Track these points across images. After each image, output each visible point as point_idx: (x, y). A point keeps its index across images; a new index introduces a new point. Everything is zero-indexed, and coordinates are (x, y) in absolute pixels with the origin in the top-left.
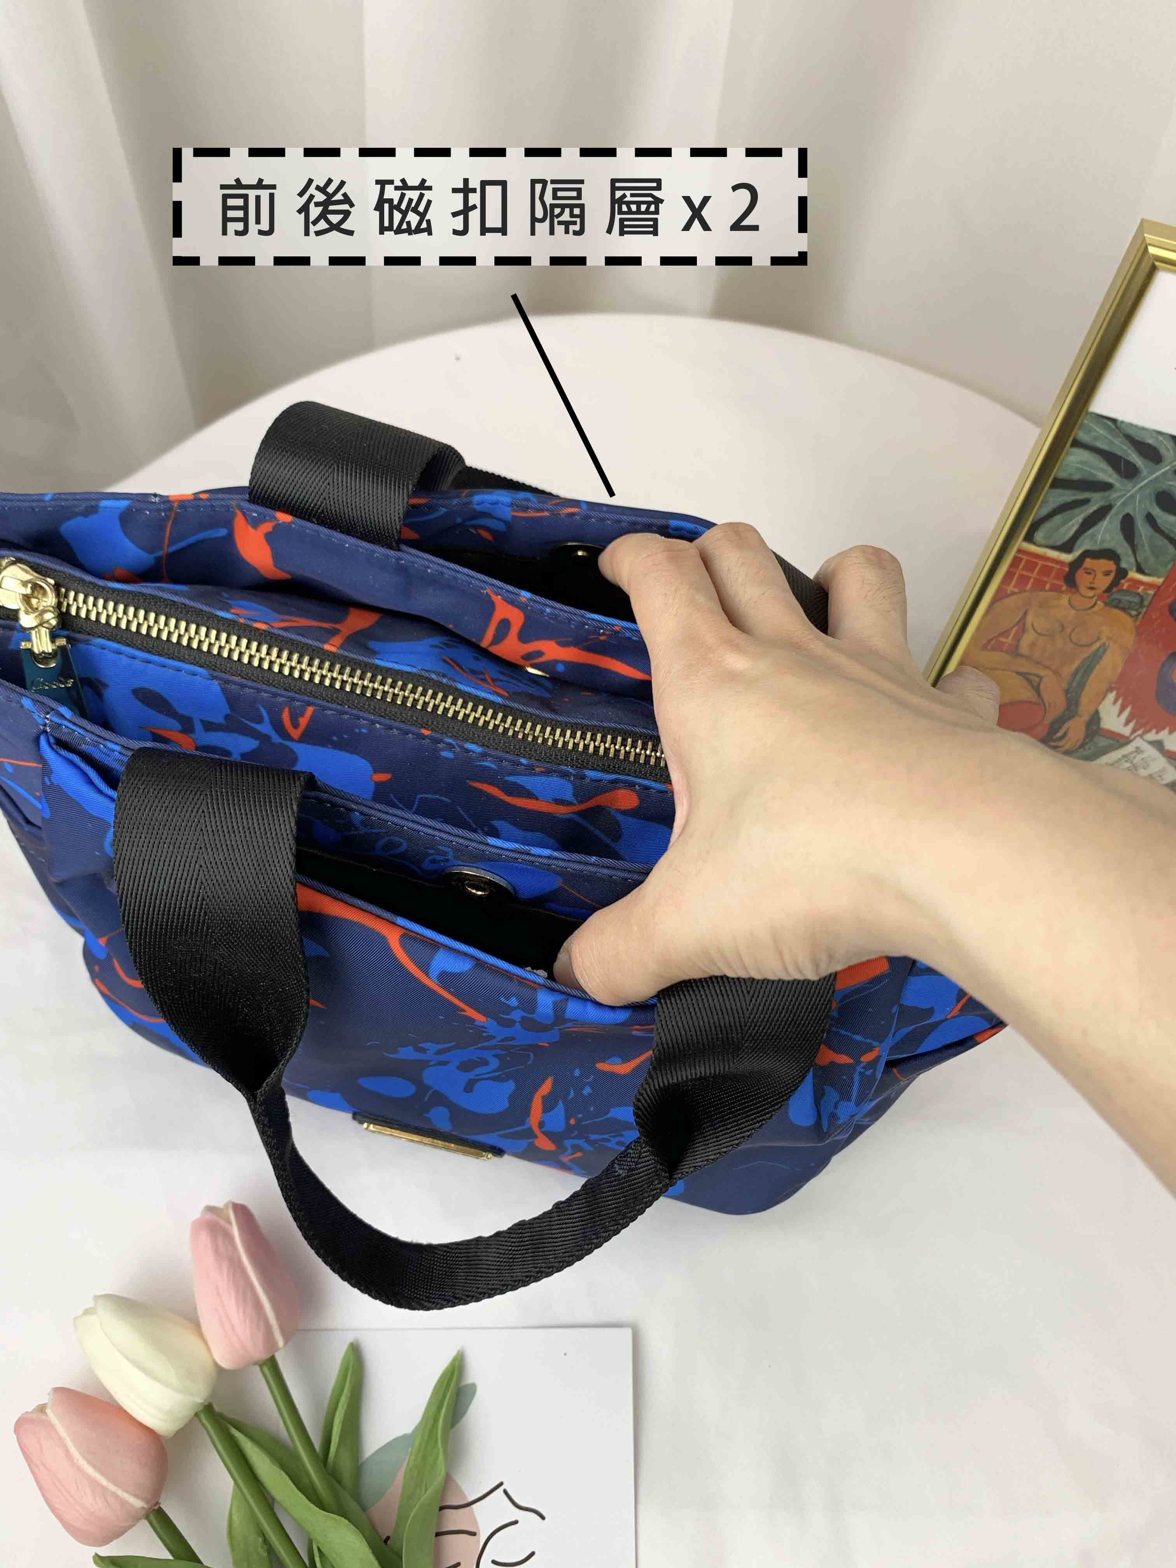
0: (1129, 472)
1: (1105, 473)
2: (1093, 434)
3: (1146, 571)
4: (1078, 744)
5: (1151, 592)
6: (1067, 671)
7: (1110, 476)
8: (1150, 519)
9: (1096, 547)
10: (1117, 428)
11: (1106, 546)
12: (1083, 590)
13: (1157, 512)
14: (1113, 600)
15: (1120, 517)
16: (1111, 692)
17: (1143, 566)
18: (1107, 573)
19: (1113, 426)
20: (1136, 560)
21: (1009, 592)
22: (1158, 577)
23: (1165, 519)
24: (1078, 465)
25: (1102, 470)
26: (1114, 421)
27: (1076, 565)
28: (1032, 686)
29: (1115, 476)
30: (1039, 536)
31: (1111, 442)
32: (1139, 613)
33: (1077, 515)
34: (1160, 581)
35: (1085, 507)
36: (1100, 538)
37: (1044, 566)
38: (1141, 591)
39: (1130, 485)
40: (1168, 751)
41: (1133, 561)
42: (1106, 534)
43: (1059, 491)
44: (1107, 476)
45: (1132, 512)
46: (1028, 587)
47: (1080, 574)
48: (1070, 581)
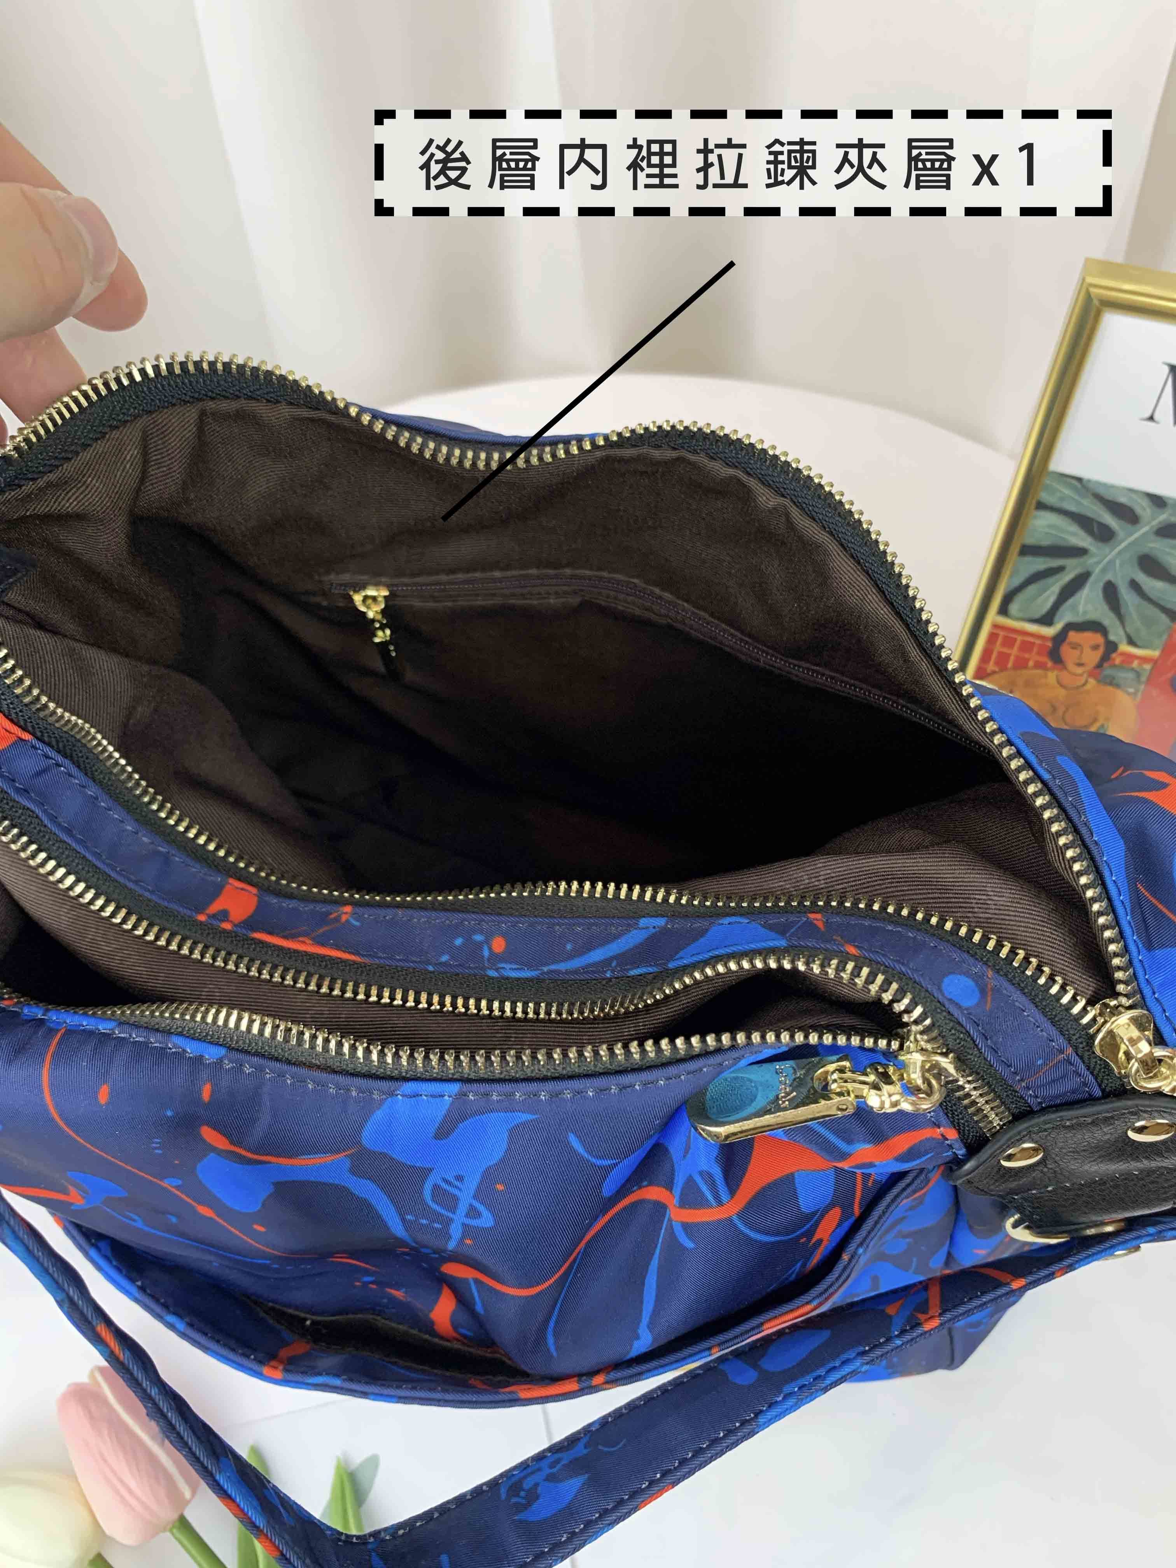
0: (1105, 535)
1: (1078, 537)
2: (1058, 494)
3: (1138, 643)
5: (1148, 667)
7: (1084, 540)
8: (1135, 585)
9: (1079, 619)
10: (1084, 487)
13: (1141, 578)
14: (1106, 677)
15: (1101, 584)
17: (1135, 639)
18: (1095, 647)
19: (1079, 486)
20: (1126, 632)
21: (989, 671)
22: (1155, 650)
23: (1154, 586)
24: (1047, 530)
25: (1074, 534)
26: (1079, 480)
27: (1060, 638)
29: (1089, 539)
30: (1014, 608)
31: (1079, 504)
33: (1053, 584)
34: (1156, 654)
35: (1058, 576)
36: (1081, 609)
37: (1023, 641)
38: (1136, 665)
39: (1107, 550)
41: (1123, 633)
42: (1088, 604)
43: (1029, 558)
44: (1078, 539)
45: (1114, 579)
46: (1010, 665)
47: (1065, 650)
48: (1055, 657)
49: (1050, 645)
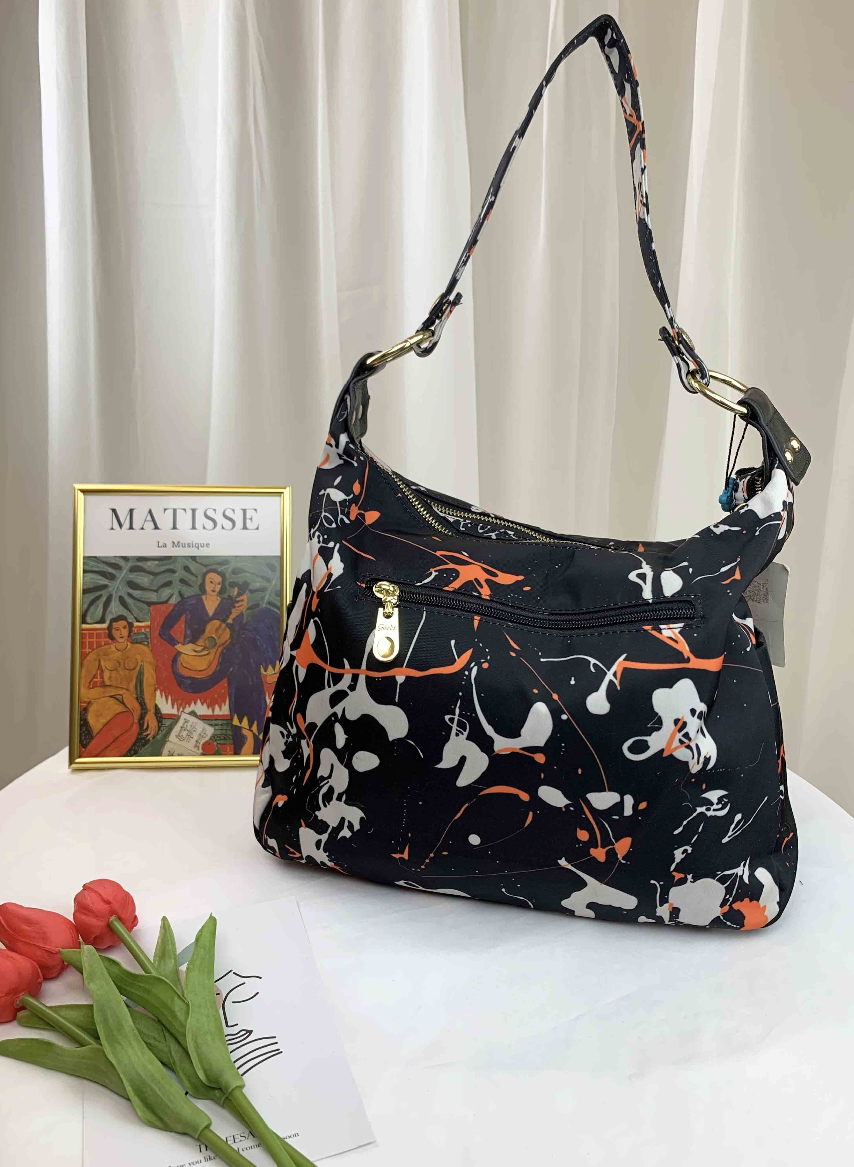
0: (112, 577)
3: (141, 620)
4: (157, 729)
5: (148, 630)
6: (132, 687)
7: (105, 581)
8: (130, 595)
10: (98, 559)
11: (119, 613)
12: (119, 640)
13: (131, 591)
14: (134, 640)
15: (118, 599)
16: (157, 691)
17: (138, 618)
18: (125, 627)
19: (95, 559)
20: (134, 616)
21: (87, 652)
22: (148, 621)
23: (137, 593)
25: (100, 580)
26: (95, 557)
27: (110, 628)
28: (121, 702)
29: (107, 580)
30: (88, 619)
31: (98, 567)
32: (148, 643)
33: (100, 603)
34: (148, 623)
35: (101, 599)
37: (97, 633)
38: (143, 631)
39: (115, 582)
40: (200, 716)
41: (133, 617)
42: (115, 608)
43: (87, 595)
44: (104, 581)
45: (122, 595)
46: (95, 647)
47: (114, 632)
48: (111, 637)
49: (107, 631)
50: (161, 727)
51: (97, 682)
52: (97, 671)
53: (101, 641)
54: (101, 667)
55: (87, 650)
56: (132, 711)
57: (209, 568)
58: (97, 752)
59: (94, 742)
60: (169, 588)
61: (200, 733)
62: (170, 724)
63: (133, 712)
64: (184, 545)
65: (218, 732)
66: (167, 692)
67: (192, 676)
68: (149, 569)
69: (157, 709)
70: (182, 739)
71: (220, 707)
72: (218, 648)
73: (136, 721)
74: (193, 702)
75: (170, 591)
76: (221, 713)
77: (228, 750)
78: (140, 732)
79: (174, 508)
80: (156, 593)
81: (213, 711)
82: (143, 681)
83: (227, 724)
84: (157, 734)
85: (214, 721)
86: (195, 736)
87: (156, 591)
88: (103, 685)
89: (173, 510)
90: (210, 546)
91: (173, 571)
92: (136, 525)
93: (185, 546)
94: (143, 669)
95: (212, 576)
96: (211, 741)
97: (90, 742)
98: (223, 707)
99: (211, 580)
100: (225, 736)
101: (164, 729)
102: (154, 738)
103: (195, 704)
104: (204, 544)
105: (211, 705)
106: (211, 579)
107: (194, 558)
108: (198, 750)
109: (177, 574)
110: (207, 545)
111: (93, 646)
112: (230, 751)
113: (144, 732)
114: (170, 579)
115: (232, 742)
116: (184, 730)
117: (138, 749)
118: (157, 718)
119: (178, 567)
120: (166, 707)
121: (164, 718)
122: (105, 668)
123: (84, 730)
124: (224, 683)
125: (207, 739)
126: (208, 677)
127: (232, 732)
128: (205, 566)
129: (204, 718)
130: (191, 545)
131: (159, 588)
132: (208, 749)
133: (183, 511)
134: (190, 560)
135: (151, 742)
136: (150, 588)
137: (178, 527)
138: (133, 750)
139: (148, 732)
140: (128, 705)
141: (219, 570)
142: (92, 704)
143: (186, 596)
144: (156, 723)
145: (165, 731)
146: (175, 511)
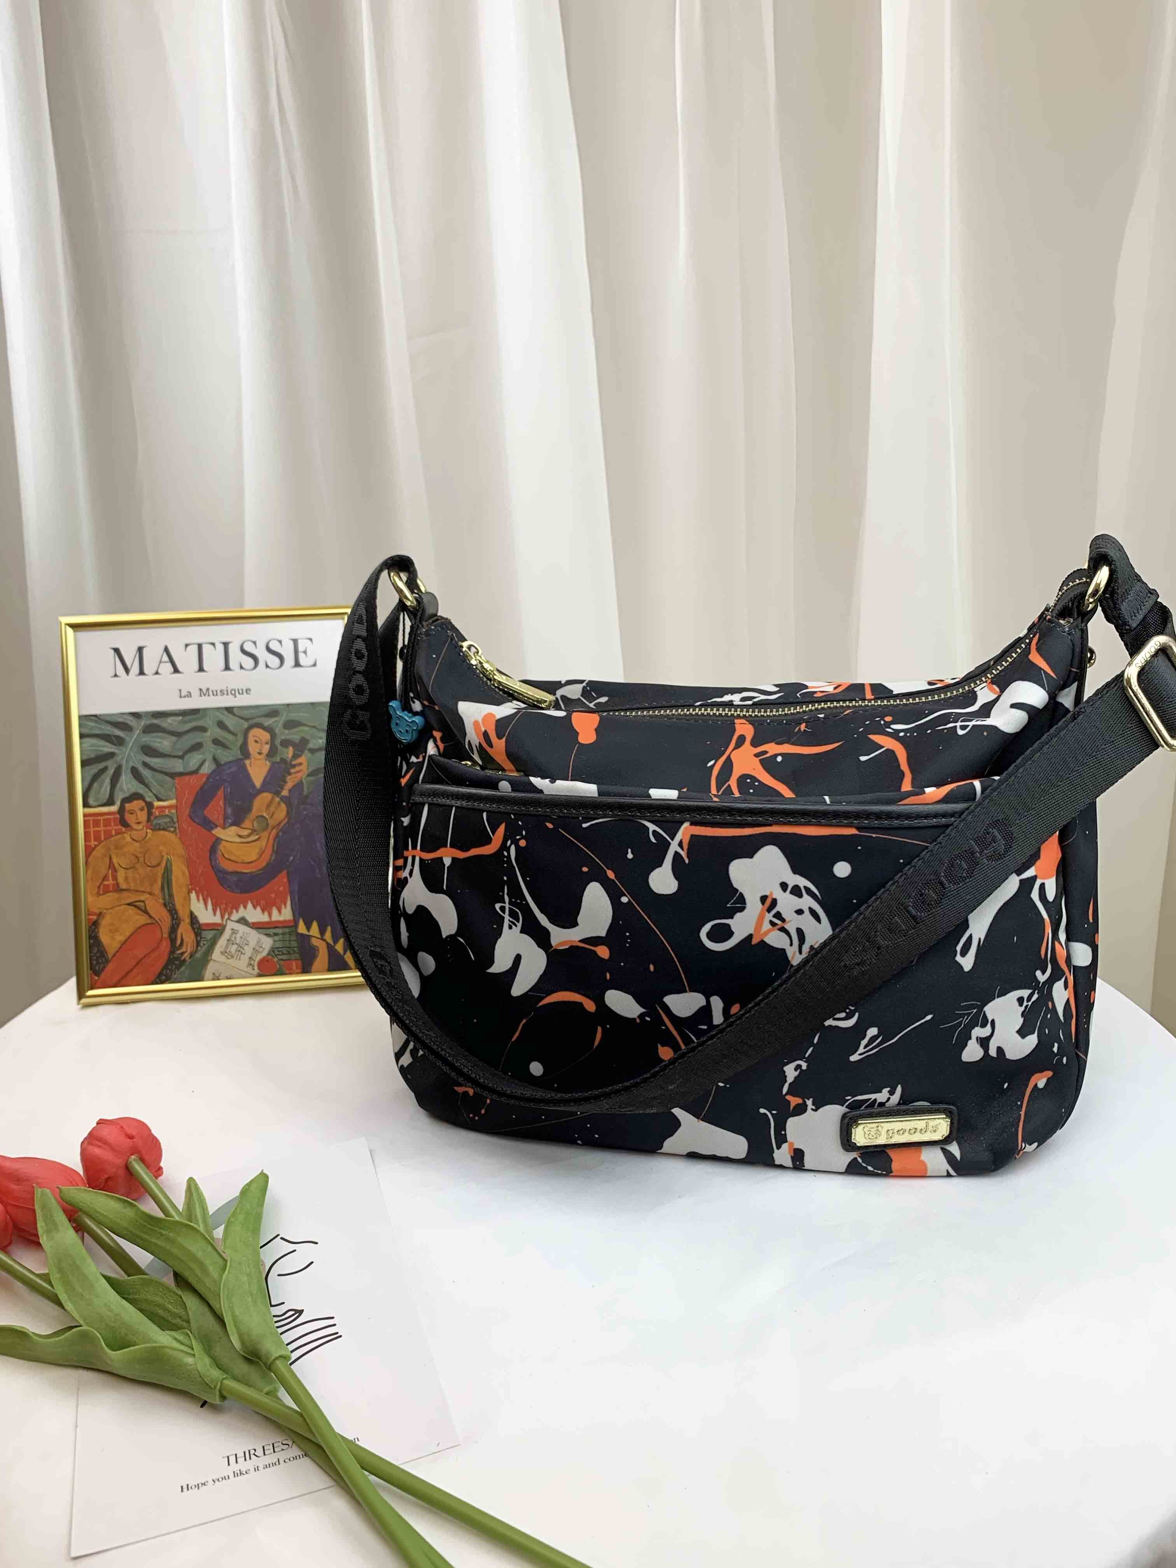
0: (119, 742)
3: (164, 798)
4: (195, 945)
5: (174, 811)
6: (157, 889)
7: (111, 748)
8: (145, 764)
9: (127, 795)
10: (100, 719)
11: (133, 790)
12: (135, 826)
13: (147, 759)
14: (155, 825)
15: (129, 771)
16: (192, 893)
17: (159, 796)
18: (142, 809)
19: (96, 719)
20: (154, 795)
21: (93, 846)
22: (172, 800)
23: (154, 762)
25: (104, 746)
26: (95, 716)
27: (122, 810)
28: (143, 911)
29: (113, 746)
30: (91, 801)
31: (100, 729)
33: (106, 778)
34: (174, 802)
35: (107, 773)
36: (125, 787)
37: (103, 820)
38: (167, 813)
39: (124, 749)
40: (254, 924)
41: (152, 795)
42: (127, 784)
43: (88, 768)
44: (108, 748)
45: (134, 765)
46: (103, 839)
47: (128, 817)
48: (124, 823)
49: (118, 816)
50: (200, 941)
51: (108, 885)
52: (108, 871)
53: (110, 831)
54: (113, 865)
55: (93, 843)
56: (159, 921)
57: (251, 722)
58: (114, 981)
59: (110, 967)
60: (197, 752)
61: (254, 946)
62: (212, 938)
63: (160, 924)
64: (215, 693)
65: (278, 945)
66: (205, 893)
67: (239, 870)
68: (171, 729)
69: (193, 919)
70: (229, 957)
71: (280, 911)
72: (272, 830)
73: (165, 935)
74: (242, 905)
75: (202, 756)
76: (281, 918)
77: (294, 968)
78: (172, 950)
79: (199, 641)
80: (181, 761)
81: (270, 915)
82: (171, 880)
83: (290, 933)
84: (196, 951)
85: (271, 930)
86: (248, 951)
87: (181, 757)
88: (118, 889)
89: (197, 646)
90: (252, 692)
91: (203, 729)
92: (149, 667)
93: (217, 695)
94: (171, 865)
95: (256, 732)
96: (270, 957)
97: (104, 967)
98: (283, 910)
99: (255, 738)
100: (288, 949)
101: (204, 944)
102: (191, 956)
103: (245, 907)
104: (242, 690)
105: (266, 909)
106: (254, 736)
107: (229, 710)
108: (254, 969)
109: (208, 734)
110: (247, 690)
111: (101, 838)
112: (297, 968)
113: (177, 950)
114: (199, 740)
115: (298, 956)
116: (233, 944)
117: (171, 974)
118: (193, 929)
119: (208, 722)
120: (206, 915)
121: (204, 928)
122: (119, 867)
123: (95, 952)
124: (282, 878)
125: (264, 954)
126: (262, 869)
127: (298, 943)
128: (246, 720)
129: (257, 926)
130: (225, 692)
131: (186, 753)
132: (266, 968)
133: (212, 647)
134: (226, 713)
135: (187, 963)
136: (172, 754)
137: (205, 668)
138: (165, 976)
139: (183, 950)
140: (154, 916)
141: (266, 724)
142: (103, 917)
143: (222, 763)
144: (193, 936)
145: (206, 946)
146: (200, 646)
